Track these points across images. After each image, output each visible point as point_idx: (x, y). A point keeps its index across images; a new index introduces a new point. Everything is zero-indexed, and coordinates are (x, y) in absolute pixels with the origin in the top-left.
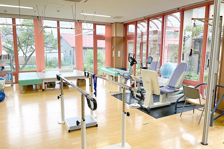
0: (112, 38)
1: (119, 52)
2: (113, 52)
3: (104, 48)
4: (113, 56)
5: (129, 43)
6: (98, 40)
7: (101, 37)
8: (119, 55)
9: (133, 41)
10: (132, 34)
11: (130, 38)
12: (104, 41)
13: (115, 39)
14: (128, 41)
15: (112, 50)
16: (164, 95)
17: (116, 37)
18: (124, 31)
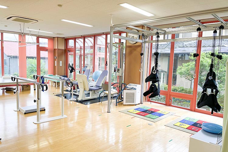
0: (55, 50)
1: (61, 62)
2: (56, 61)
3: (47, 58)
4: (56, 65)
5: (70, 55)
6: (41, 51)
7: (44, 49)
8: (61, 65)
9: (73, 53)
10: (72, 47)
11: (70, 50)
12: (47, 52)
13: (57, 51)
14: (68, 53)
15: (54, 60)
16: (93, 91)
17: (58, 49)
18: (65, 45)
